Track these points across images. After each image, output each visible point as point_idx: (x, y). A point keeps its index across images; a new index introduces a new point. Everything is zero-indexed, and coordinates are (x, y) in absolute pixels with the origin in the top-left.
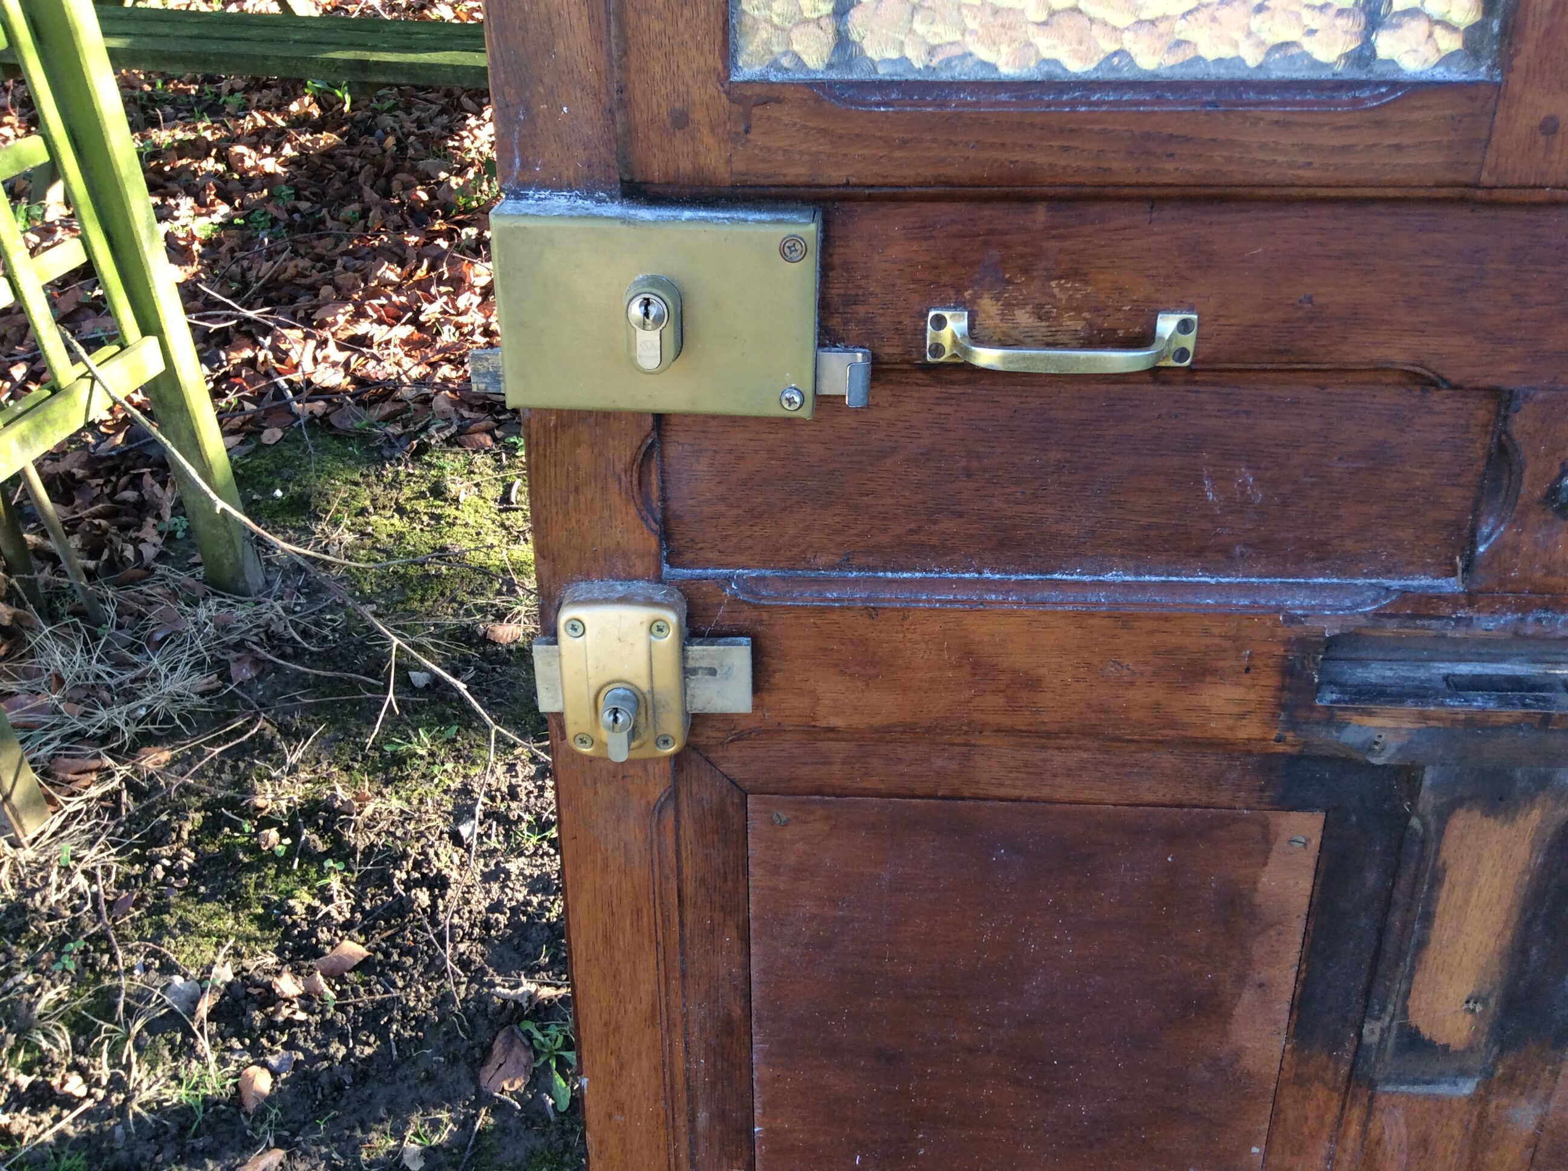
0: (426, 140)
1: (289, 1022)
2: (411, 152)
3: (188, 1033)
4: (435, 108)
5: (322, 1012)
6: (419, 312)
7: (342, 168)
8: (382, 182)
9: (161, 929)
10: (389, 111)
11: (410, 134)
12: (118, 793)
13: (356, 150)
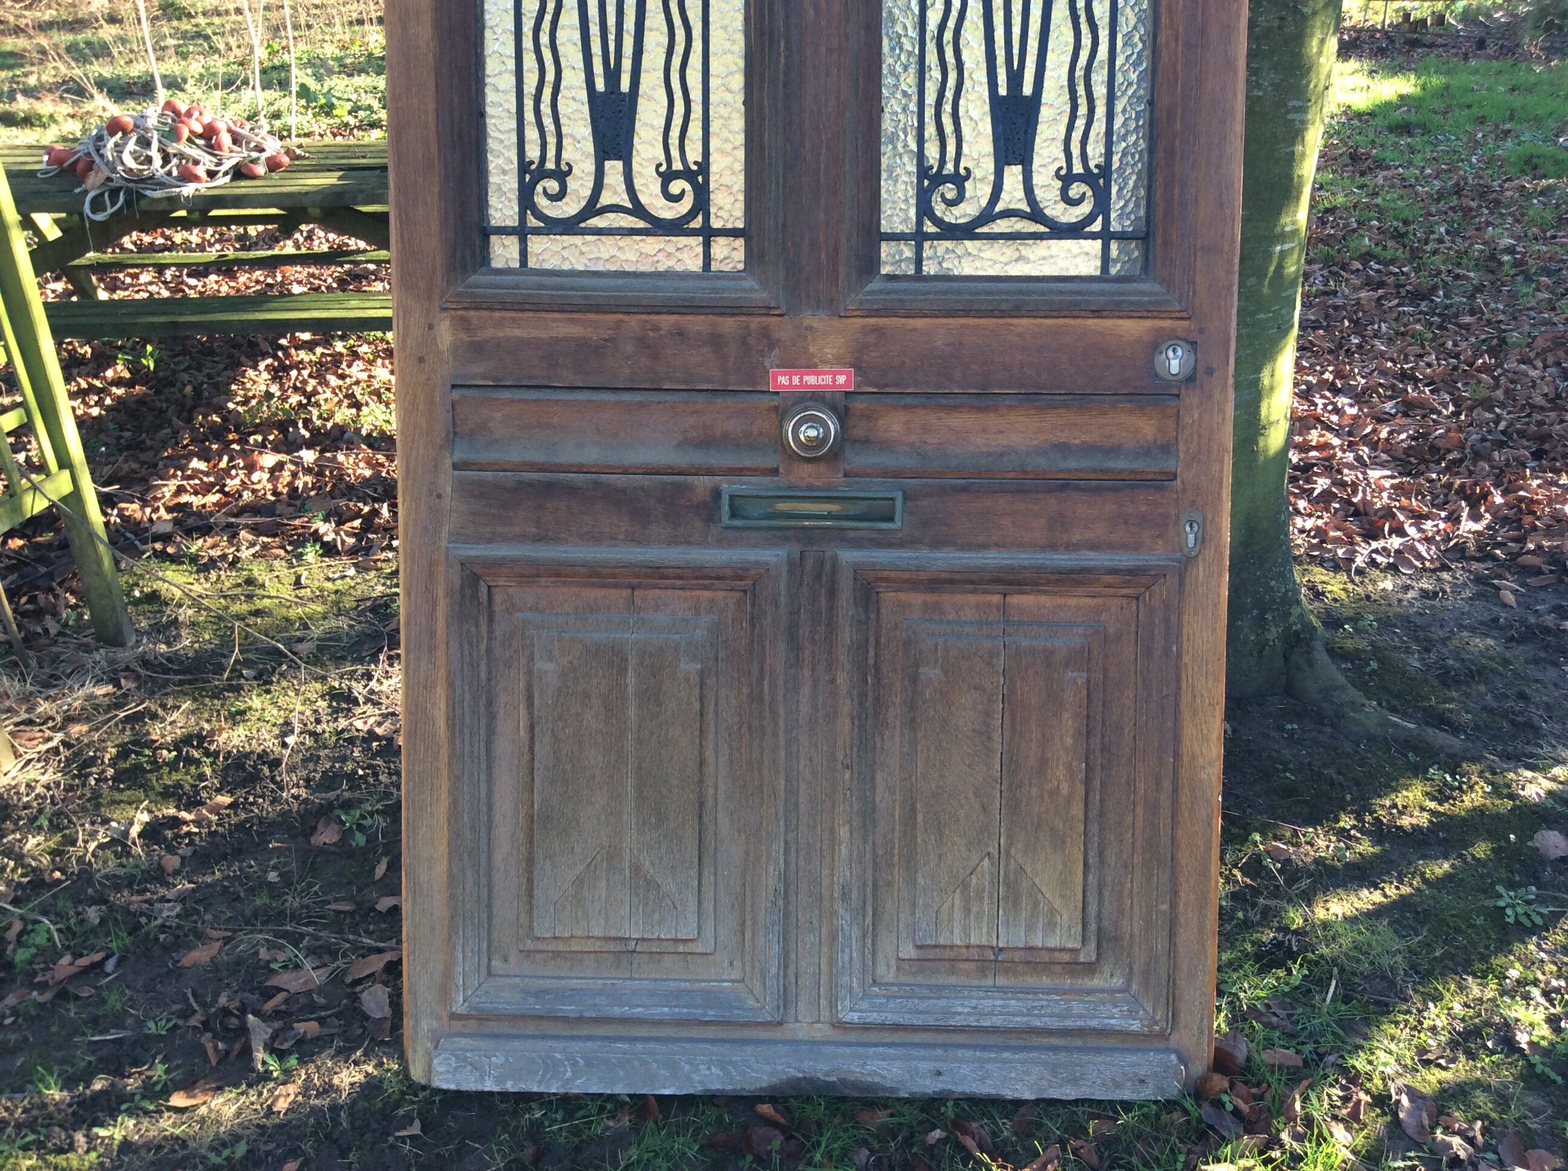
0: (216, 386)
1: (189, 834)
2: (206, 394)
3: (124, 845)
4: (221, 366)
5: (209, 827)
6: (225, 485)
7: (151, 409)
8: (185, 414)
9: (98, 806)
10: (184, 370)
11: (202, 383)
12: (57, 748)
13: (162, 397)
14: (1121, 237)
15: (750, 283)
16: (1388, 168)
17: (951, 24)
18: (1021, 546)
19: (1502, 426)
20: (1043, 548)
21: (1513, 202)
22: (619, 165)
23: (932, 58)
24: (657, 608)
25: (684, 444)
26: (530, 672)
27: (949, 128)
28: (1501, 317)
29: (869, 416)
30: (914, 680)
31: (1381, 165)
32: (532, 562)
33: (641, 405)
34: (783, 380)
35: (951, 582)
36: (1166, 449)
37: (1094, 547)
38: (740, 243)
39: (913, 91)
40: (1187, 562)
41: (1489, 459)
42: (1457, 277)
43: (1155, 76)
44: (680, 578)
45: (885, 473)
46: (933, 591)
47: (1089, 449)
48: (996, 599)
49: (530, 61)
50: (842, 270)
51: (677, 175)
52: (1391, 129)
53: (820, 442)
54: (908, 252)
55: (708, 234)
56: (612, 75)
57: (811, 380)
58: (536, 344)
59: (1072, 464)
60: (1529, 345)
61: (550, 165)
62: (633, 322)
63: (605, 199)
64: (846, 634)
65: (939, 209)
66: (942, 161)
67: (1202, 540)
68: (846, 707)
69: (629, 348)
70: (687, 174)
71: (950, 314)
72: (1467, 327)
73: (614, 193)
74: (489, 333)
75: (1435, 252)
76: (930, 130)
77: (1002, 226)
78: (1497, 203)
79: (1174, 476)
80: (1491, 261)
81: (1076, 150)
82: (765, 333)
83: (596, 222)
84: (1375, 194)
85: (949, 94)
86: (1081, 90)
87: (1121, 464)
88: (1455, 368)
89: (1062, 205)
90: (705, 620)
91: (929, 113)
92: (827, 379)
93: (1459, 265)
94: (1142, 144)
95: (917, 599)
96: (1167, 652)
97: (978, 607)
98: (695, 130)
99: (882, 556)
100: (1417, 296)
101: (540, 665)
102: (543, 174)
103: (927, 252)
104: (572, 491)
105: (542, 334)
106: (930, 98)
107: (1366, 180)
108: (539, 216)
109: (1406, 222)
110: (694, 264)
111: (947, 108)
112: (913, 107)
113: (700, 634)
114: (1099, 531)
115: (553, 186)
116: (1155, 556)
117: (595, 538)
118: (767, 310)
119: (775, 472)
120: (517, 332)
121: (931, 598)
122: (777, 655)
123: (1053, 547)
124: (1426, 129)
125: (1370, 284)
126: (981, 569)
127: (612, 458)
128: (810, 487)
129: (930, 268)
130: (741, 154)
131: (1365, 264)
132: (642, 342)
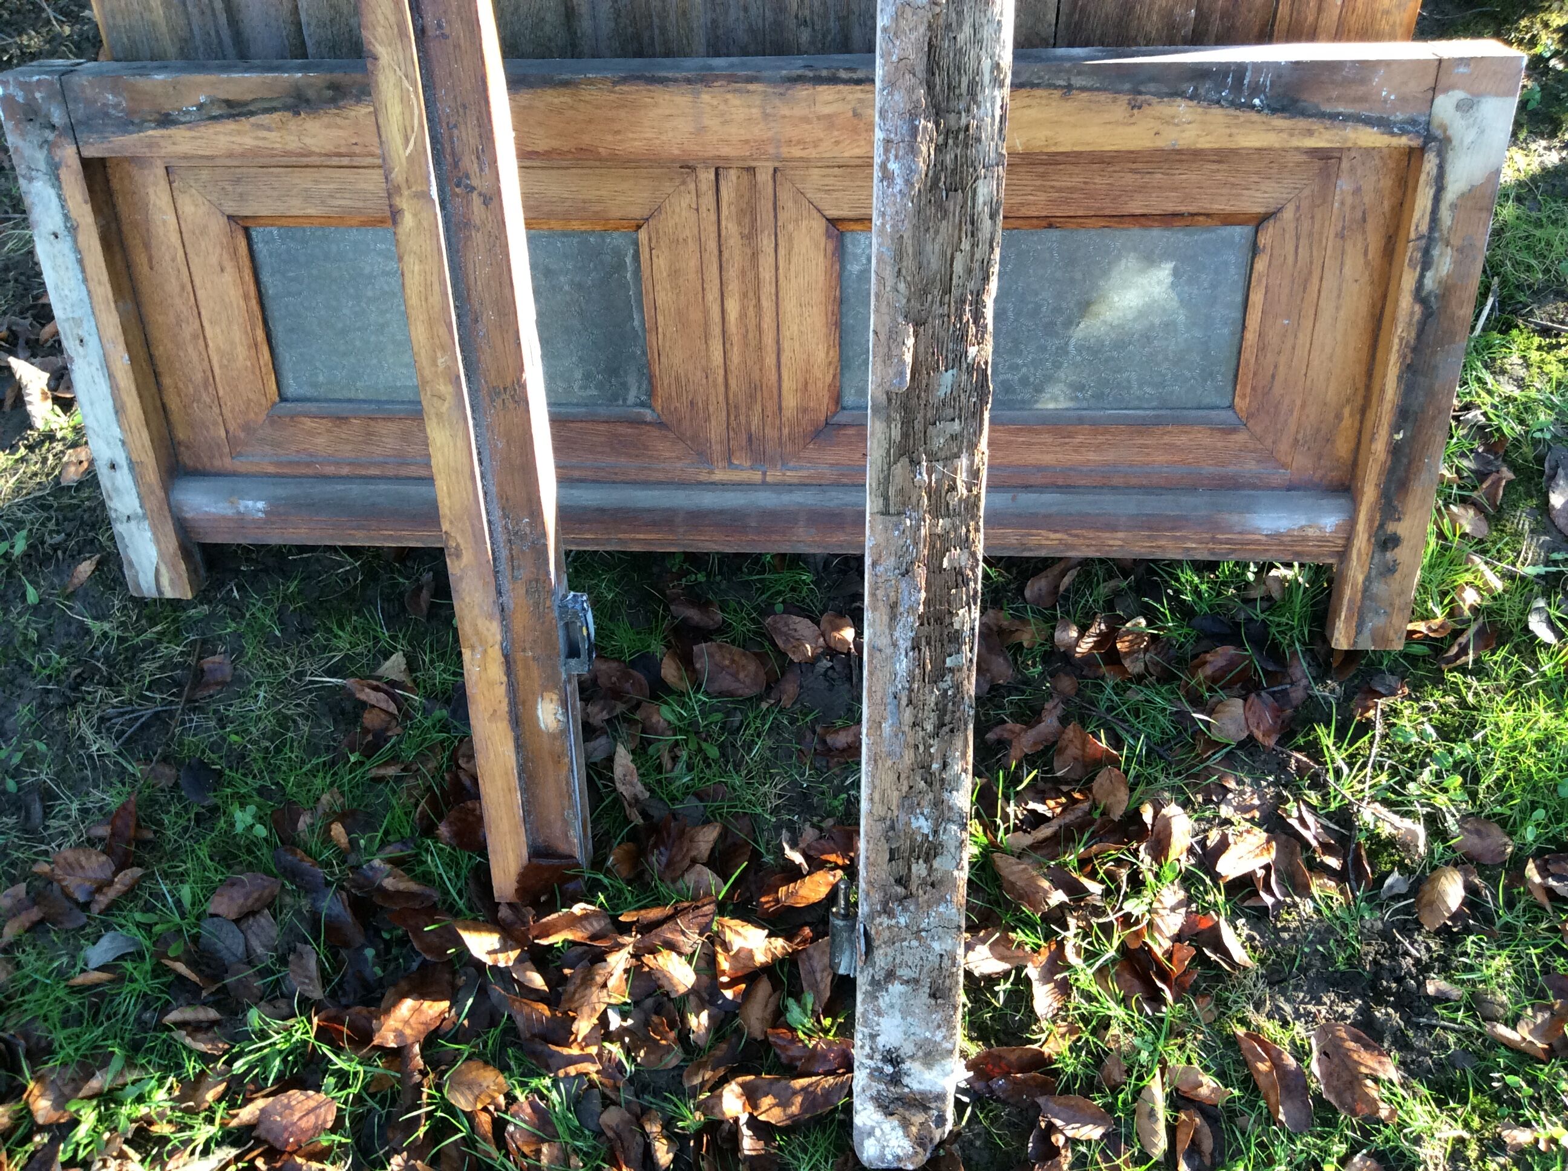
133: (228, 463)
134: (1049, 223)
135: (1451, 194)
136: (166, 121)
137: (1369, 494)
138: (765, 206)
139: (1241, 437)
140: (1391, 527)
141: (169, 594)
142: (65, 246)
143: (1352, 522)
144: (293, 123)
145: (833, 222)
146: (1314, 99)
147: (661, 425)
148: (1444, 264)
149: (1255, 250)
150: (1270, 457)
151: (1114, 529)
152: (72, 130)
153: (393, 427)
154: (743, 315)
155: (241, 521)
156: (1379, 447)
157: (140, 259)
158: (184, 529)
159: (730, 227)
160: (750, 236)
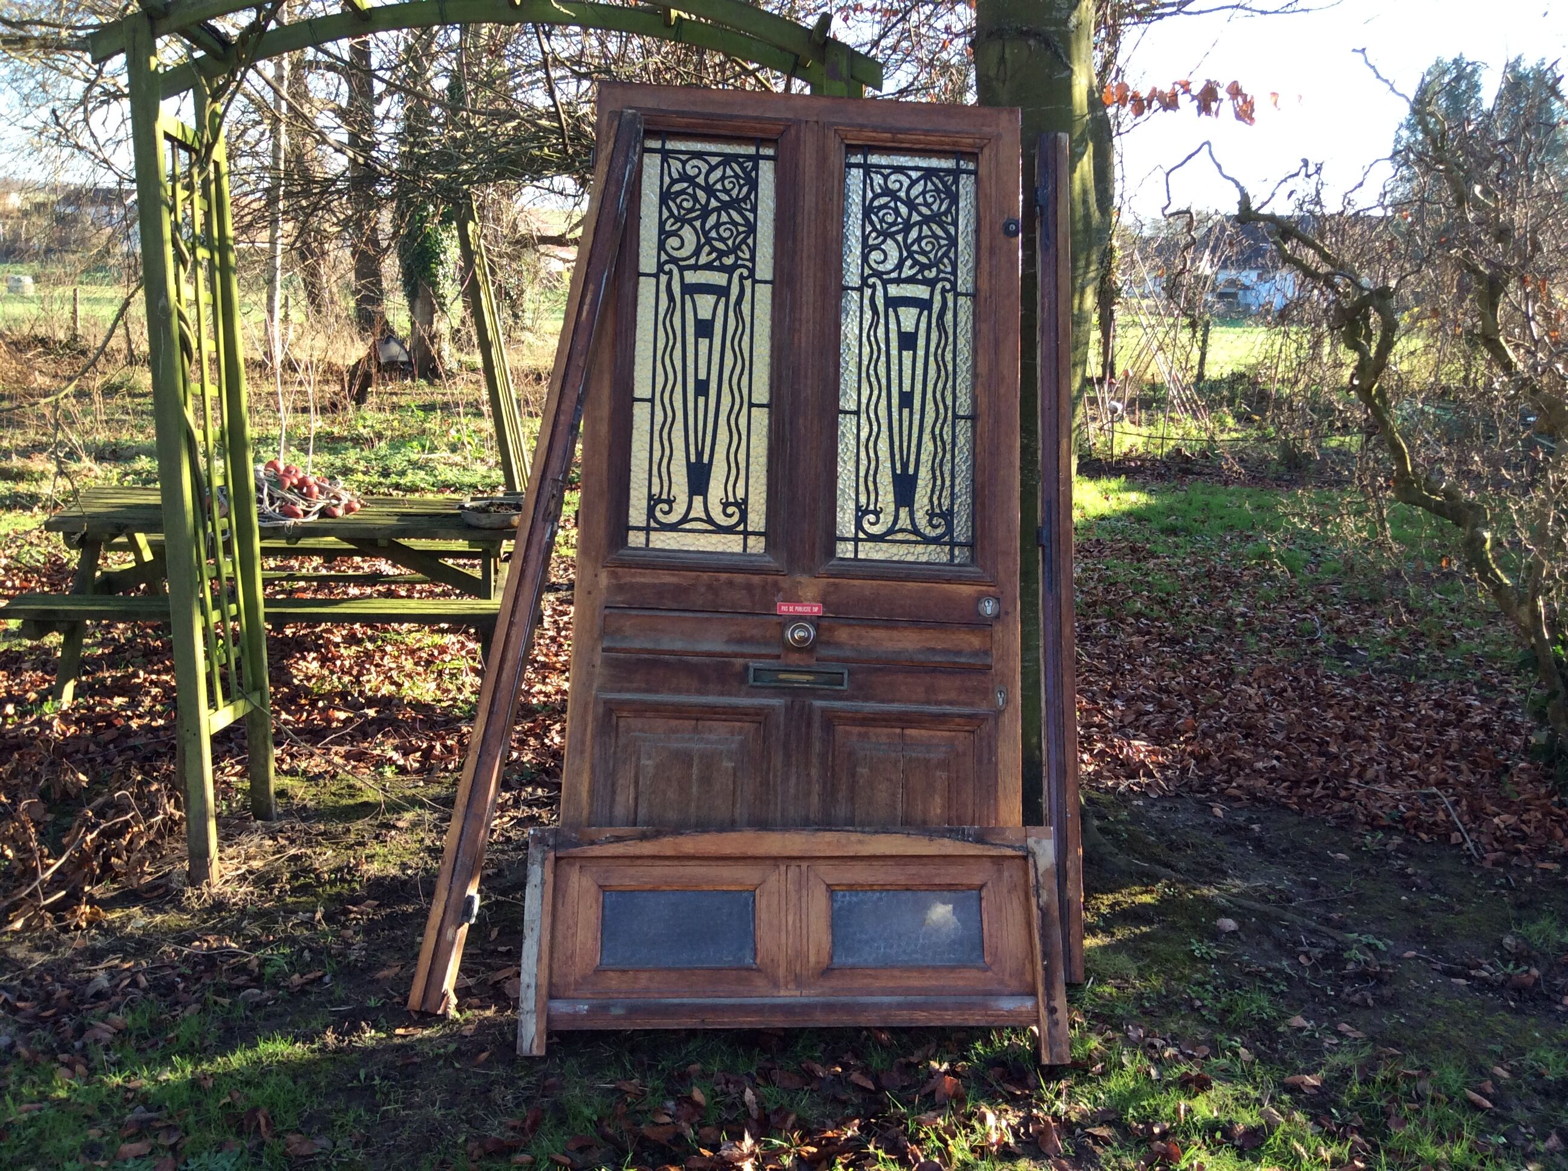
14: (961, 545)
15: (768, 558)
16: (1158, 558)
17: (872, 439)
18: (910, 701)
19: (1224, 719)
20: (923, 703)
21: (1248, 584)
22: (700, 498)
23: (863, 455)
24: (710, 731)
25: (729, 641)
26: (637, 766)
27: (871, 487)
28: (1232, 656)
29: (831, 629)
30: (853, 775)
31: (1153, 555)
32: (643, 703)
33: (707, 619)
34: (784, 608)
35: (874, 720)
36: (986, 653)
37: (951, 703)
38: (763, 539)
39: (853, 469)
40: (999, 713)
41: (1214, 738)
42: (1203, 630)
43: (975, 467)
44: (724, 713)
45: (838, 660)
46: (862, 725)
47: (945, 651)
48: (898, 731)
49: (657, 445)
50: (817, 553)
51: (731, 504)
52: (1162, 531)
53: (803, 640)
54: (850, 546)
55: (746, 534)
56: (700, 454)
57: (799, 609)
58: (654, 585)
59: (938, 659)
60: (1250, 674)
61: (664, 496)
62: (705, 576)
63: (691, 515)
64: (817, 747)
65: (866, 526)
66: (868, 504)
67: (1007, 702)
68: (816, 788)
69: (703, 590)
70: (736, 504)
71: (873, 578)
72: (1208, 662)
73: (698, 511)
74: (628, 579)
75: (1187, 614)
76: (862, 488)
77: (900, 536)
78: (1237, 584)
79: (990, 667)
80: (1228, 622)
81: (936, 502)
82: (776, 584)
83: (687, 526)
84: (1147, 575)
85: (871, 472)
86: (938, 473)
87: (963, 660)
88: (1196, 686)
89: (929, 528)
90: (738, 738)
91: (862, 480)
92: (808, 609)
93: (1205, 623)
94: (969, 501)
95: (856, 730)
96: (990, 759)
97: (888, 736)
98: (741, 483)
99: (838, 704)
100: (1173, 641)
101: (644, 762)
102: (660, 501)
103: (860, 548)
104: (667, 664)
105: (656, 581)
106: (862, 473)
107: (1142, 564)
108: (657, 521)
109: (1168, 594)
110: (738, 549)
111: (871, 479)
112: (853, 477)
113: (734, 746)
114: (953, 695)
115: (666, 507)
116: (983, 709)
117: (678, 691)
118: (777, 572)
119: (778, 657)
120: (643, 580)
121: (863, 730)
122: (778, 760)
123: (928, 703)
124: (1188, 531)
125: (1140, 632)
126: (889, 713)
127: (690, 647)
128: (798, 666)
129: (861, 556)
130: (764, 495)
131: (1137, 620)
132: (710, 587)
133: (571, 993)
134: (907, 889)
135: (1040, 872)
136: (592, 843)
137: (1041, 989)
138: (804, 879)
139: (990, 974)
140: (1052, 1004)
141: (535, 1052)
142: (538, 891)
143: (1037, 1003)
144: (640, 844)
145: (828, 886)
146: (989, 839)
147: (759, 970)
148: (1044, 896)
149: (981, 899)
150: (1001, 982)
151: (946, 1009)
152: (555, 848)
153: (647, 975)
154: (794, 922)
155: (575, 1016)
156: (1039, 968)
157: (560, 902)
158: (550, 1020)
159: (791, 887)
160: (799, 891)
